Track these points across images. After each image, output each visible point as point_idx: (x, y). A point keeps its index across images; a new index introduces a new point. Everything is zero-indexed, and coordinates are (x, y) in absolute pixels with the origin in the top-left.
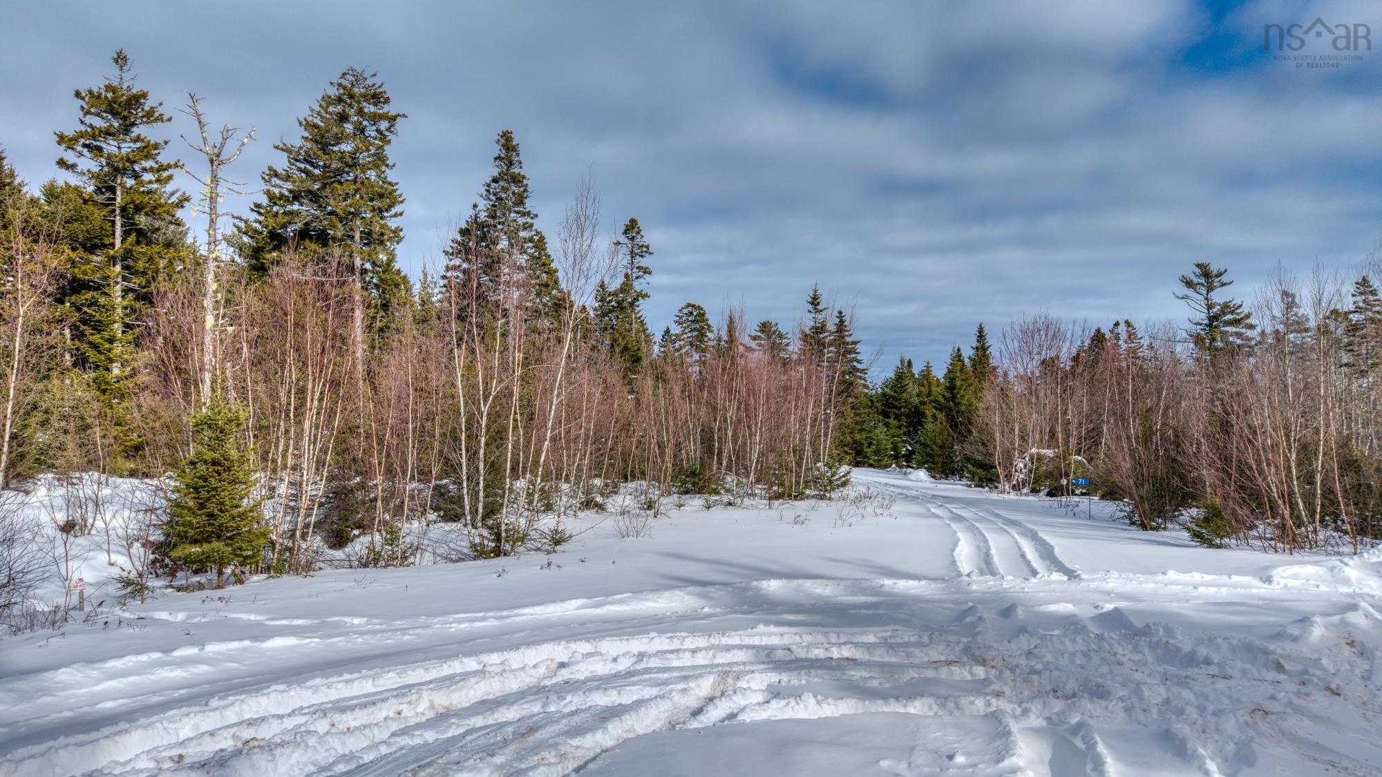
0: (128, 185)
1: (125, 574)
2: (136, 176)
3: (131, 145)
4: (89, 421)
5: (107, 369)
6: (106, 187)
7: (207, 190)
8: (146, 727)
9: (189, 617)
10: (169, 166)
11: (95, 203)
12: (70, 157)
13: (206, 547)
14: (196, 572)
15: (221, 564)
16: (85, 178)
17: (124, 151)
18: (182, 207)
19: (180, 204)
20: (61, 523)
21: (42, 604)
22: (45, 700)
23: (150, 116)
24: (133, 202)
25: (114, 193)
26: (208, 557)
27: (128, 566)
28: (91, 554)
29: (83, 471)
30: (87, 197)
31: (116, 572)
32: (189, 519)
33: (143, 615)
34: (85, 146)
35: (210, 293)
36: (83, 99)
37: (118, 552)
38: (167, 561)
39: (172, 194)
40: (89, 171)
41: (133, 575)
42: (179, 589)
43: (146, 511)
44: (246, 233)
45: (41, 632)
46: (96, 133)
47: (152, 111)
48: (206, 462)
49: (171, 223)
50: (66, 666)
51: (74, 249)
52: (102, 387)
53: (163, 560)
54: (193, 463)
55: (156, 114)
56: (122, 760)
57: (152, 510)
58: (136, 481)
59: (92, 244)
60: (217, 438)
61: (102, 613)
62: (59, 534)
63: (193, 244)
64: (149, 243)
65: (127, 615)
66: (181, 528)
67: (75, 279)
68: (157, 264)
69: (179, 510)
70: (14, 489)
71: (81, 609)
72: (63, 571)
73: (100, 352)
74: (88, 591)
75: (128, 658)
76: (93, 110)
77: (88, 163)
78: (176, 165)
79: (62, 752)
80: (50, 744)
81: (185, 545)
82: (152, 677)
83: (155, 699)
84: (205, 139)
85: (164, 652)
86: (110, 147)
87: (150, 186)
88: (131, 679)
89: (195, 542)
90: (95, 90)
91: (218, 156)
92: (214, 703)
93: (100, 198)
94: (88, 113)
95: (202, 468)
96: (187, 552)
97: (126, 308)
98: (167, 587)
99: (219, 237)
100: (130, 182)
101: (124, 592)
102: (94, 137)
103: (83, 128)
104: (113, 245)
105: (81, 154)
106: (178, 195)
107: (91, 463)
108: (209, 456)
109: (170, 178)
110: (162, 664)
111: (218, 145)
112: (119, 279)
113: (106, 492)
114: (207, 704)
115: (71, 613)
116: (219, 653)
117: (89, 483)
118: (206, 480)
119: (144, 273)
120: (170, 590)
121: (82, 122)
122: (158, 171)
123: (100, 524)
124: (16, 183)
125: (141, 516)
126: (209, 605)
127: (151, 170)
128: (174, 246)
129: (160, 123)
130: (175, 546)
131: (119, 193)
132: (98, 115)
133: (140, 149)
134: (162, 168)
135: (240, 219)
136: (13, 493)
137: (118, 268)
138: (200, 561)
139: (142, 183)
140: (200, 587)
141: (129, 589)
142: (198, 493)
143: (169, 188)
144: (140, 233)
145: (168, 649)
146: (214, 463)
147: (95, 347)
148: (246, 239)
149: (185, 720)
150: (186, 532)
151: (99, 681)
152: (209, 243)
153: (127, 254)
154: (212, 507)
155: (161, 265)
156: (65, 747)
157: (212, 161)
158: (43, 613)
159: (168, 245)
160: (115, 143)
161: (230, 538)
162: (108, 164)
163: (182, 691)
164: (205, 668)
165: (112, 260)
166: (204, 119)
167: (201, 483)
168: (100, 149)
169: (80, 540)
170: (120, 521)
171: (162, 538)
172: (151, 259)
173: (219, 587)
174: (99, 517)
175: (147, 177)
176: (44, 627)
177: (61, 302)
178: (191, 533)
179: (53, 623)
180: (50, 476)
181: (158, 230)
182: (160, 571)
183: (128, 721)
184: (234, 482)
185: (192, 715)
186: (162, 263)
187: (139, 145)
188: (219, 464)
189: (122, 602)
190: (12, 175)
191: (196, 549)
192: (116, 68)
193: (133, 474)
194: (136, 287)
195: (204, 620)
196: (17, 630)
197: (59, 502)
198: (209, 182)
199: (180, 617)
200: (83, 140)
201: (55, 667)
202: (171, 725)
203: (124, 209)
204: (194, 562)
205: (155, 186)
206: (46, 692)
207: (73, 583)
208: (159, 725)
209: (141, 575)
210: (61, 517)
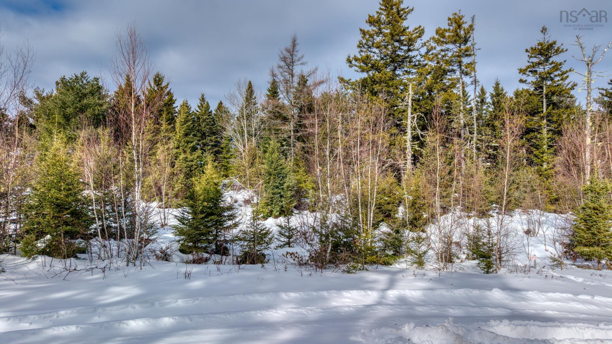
0: (548, 84)
1: (553, 256)
2: (552, 79)
3: (550, 66)
4: (535, 188)
5: (542, 165)
6: (539, 87)
7: (586, 79)
8: (569, 327)
9: (584, 281)
10: (567, 72)
11: (535, 95)
12: (524, 77)
13: (591, 249)
14: (586, 260)
15: (600, 258)
16: (530, 85)
17: (546, 70)
18: (574, 89)
19: (572, 88)
20: (525, 230)
21: (520, 263)
22: (523, 303)
23: (558, 51)
24: (551, 91)
25: (543, 89)
26: (593, 254)
27: (554, 252)
28: (538, 245)
29: (534, 209)
30: (531, 93)
31: (548, 254)
32: (582, 234)
33: (562, 276)
34: (530, 71)
35: (588, 127)
36: (529, 52)
37: (550, 246)
38: (572, 252)
39: (568, 84)
40: (532, 82)
41: (556, 257)
42: (578, 267)
43: (562, 229)
44: (606, 96)
45: (520, 274)
46: (534, 65)
47: (559, 48)
48: (590, 208)
49: (568, 97)
50: (532, 291)
51: (526, 116)
52: (540, 173)
53: (570, 252)
54: (583, 208)
55: (560, 50)
56: (558, 339)
57: (564, 229)
58: (556, 215)
59: (533, 113)
60: (596, 197)
61: (544, 271)
62: (525, 235)
63: (579, 105)
64: (558, 108)
65: (555, 274)
66: (579, 239)
67: (527, 129)
68: (562, 117)
69: (577, 230)
70: (507, 215)
71: (535, 268)
72: (527, 250)
73: (539, 158)
74: (538, 261)
75: (557, 294)
76: (533, 56)
77: (532, 78)
78: (570, 70)
79: (532, 327)
80: (528, 322)
81: (581, 247)
82: (569, 305)
83: (571, 316)
84: (584, 55)
85: (574, 295)
86: (540, 69)
87: (558, 83)
88: (559, 303)
89: (586, 246)
90: (534, 47)
91: (591, 61)
92: (602, 326)
93: (537, 92)
94: (531, 57)
95: (589, 211)
96: (582, 250)
97: (549, 138)
98: (572, 265)
99: (592, 100)
100: (549, 83)
101: (552, 264)
102: (533, 67)
103: (529, 64)
104: (542, 111)
105: (529, 75)
106: (571, 84)
107: (537, 206)
108: (592, 205)
109: (567, 77)
110: (574, 300)
111: (591, 56)
112: (546, 126)
113: (543, 218)
114: (598, 325)
115: (531, 268)
116: (602, 302)
117: (536, 214)
118: (590, 217)
119: (556, 122)
120: (574, 266)
121: (528, 62)
122: (562, 75)
123: (541, 232)
124: (504, 93)
125: (559, 231)
126: (594, 277)
127: (559, 75)
128: (570, 108)
129: (562, 53)
130: (576, 246)
131: (544, 88)
132: (535, 57)
133: (553, 67)
134: (563, 73)
135: (603, 89)
136: (507, 216)
137: (545, 121)
138: (589, 255)
139: (555, 82)
140: (589, 267)
141: (555, 263)
142: (586, 223)
143: (567, 82)
144: (554, 104)
145: (576, 294)
146: (594, 209)
147: (536, 156)
148: (606, 99)
149: (587, 330)
150: (581, 241)
151: (545, 301)
152: (587, 104)
153: (549, 114)
154: (594, 230)
155: (564, 117)
156: (534, 325)
157: (588, 64)
158: (521, 267)
159: (567, 107)
160: (543, 67)
161: (604, 246)
162: (539, 77)
163: (584, 316)
164: (594, 307)
165: (542, 118)
166: (583, 46)
167: (588, 218)
168: (536, 71)
169: (533, 238)
170: (550, 231)
171: (569, 242)
172: (559, 115)
173: (598, 269)
174: (540, 229)
175: (557, 79)
176: (521, 273)
177: (522, 138)
178: (584, 241)
179: (525, 272)
180: (520, 210)
181: (562, 101)
182: (569, 257)
183: (560, 322)
184: (605, 218)
185: (590, 329)
186: (564, 116)
187: (553, 65)
188: (597, 210)
189: (552, 267)
190: (502, 90)
191: (586, 249)
192: (542, 35)
193: (555, 212)
194: (553, 128)
195: (592, 284)
196: (511, 272)
197: (525, 222)
198: (587, 75)
199: (580, 280)
200: (529, 69)
201: (528, 291)
202: (580, 330)
203: (547, 95)
204: (586, 255)
205: (560, 82)
206: (525, 299)
207: (532, 256)
208: (574, 328)
209: (560, 257)
210: (526, 228)
